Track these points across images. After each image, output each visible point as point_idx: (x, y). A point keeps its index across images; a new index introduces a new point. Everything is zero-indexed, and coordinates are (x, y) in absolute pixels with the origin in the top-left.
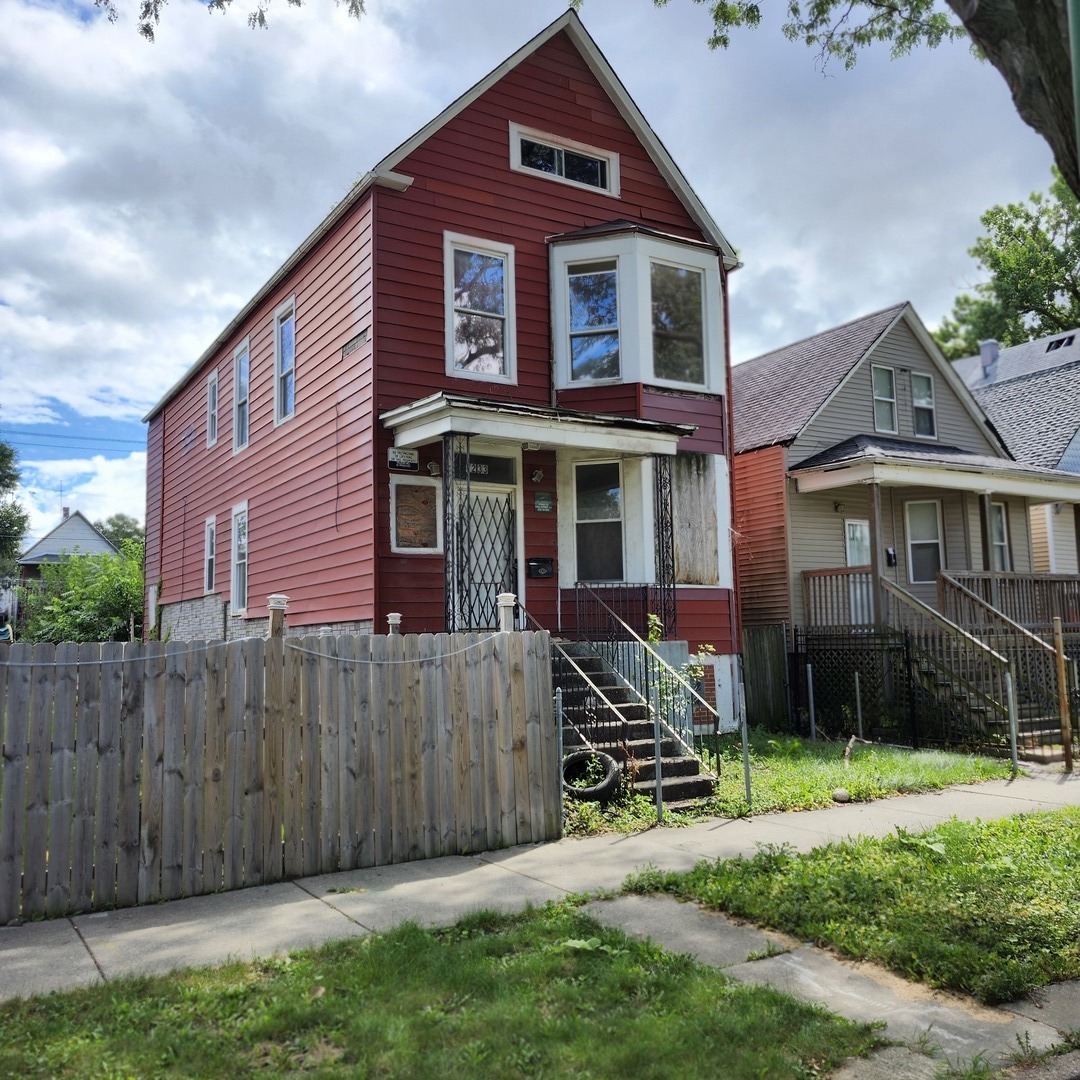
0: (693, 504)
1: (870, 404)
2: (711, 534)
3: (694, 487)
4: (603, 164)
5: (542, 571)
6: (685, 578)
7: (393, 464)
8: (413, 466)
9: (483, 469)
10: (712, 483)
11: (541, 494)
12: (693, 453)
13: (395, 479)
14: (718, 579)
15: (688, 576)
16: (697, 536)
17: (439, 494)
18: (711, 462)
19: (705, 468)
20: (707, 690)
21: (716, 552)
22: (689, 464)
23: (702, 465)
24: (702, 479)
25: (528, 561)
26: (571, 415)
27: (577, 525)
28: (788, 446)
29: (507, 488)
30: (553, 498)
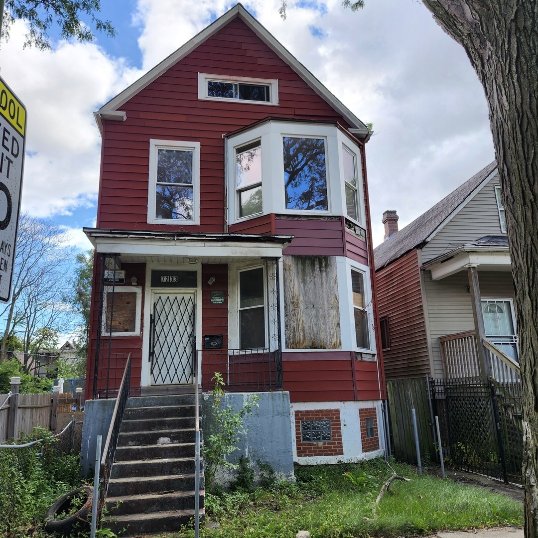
0: (317, 291)
1: (497, 214)
2: (333, 312)
3: (317, 279)
4: (268, 88)
5: (214, 344)
6: (310, 344)
7: (107, 280)
8: (121, 280)
9: (174, 279)
10: (334, 276)
11: (215, 292)
12: (316, 256)
13: (108, 289)
14: (341, 345)
15: (313, 343)
16: (320, 314)
17: (139, 296)
18: (333, 261)
19: (327, 266)
20: (333, 429)
21: (338, 324)
22: (313, 265)
23: (324, 264)
24: (324, 274)
25: (204, 337)
26: (188, 235)
27: (240, 311)
28: (421, 249)
29: (191, 290)
30: (225, 295)
